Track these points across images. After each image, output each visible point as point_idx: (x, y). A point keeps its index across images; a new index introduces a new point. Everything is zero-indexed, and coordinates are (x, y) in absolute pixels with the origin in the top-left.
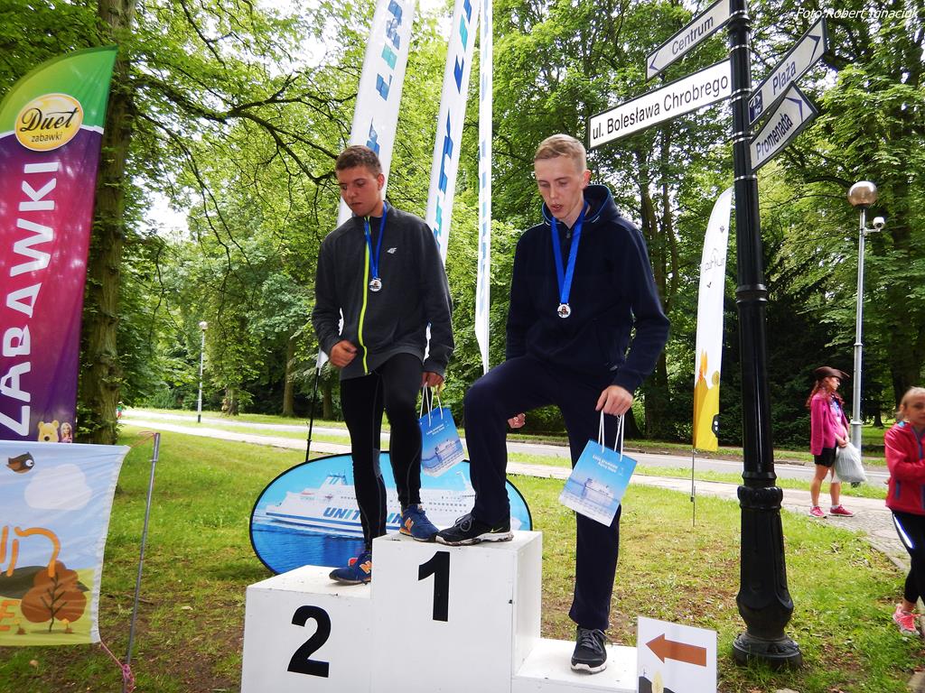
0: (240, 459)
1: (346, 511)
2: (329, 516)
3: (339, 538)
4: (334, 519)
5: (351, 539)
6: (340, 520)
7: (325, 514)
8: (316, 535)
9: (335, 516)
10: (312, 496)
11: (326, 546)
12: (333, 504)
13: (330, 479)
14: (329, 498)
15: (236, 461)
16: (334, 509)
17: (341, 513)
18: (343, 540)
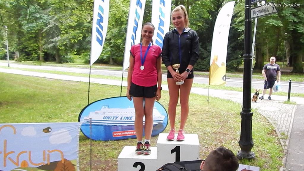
0: (35, 84)
1: (110, 117)
2: (105, 119)
3: (109, 126)
4: (107, 120)
5: (113, 126)
6: (109, 120)
7: (104, 118)
8: (101, 125)
9: (107, 119)
10: (98, 113)
11: (105, 129)
12: (106, 115)
13: (104, 107)
14: (104, 113)
15: (34, 85)
16: (106, 117)
17: (108, 118)
18: (110, 127)
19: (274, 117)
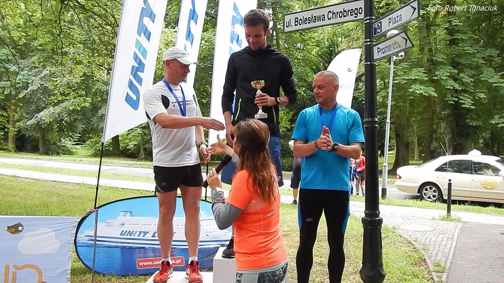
1: (133, 232)
6: (130, 237)
7: (121, 234)
9: (127, 235)
10: (112, 224)
12: (125, 228)
13: (122, 213)
14: (123, 225)
16: (126, 231)
17: (130, 233)
18: (133, 249)
19: (423, 240)
